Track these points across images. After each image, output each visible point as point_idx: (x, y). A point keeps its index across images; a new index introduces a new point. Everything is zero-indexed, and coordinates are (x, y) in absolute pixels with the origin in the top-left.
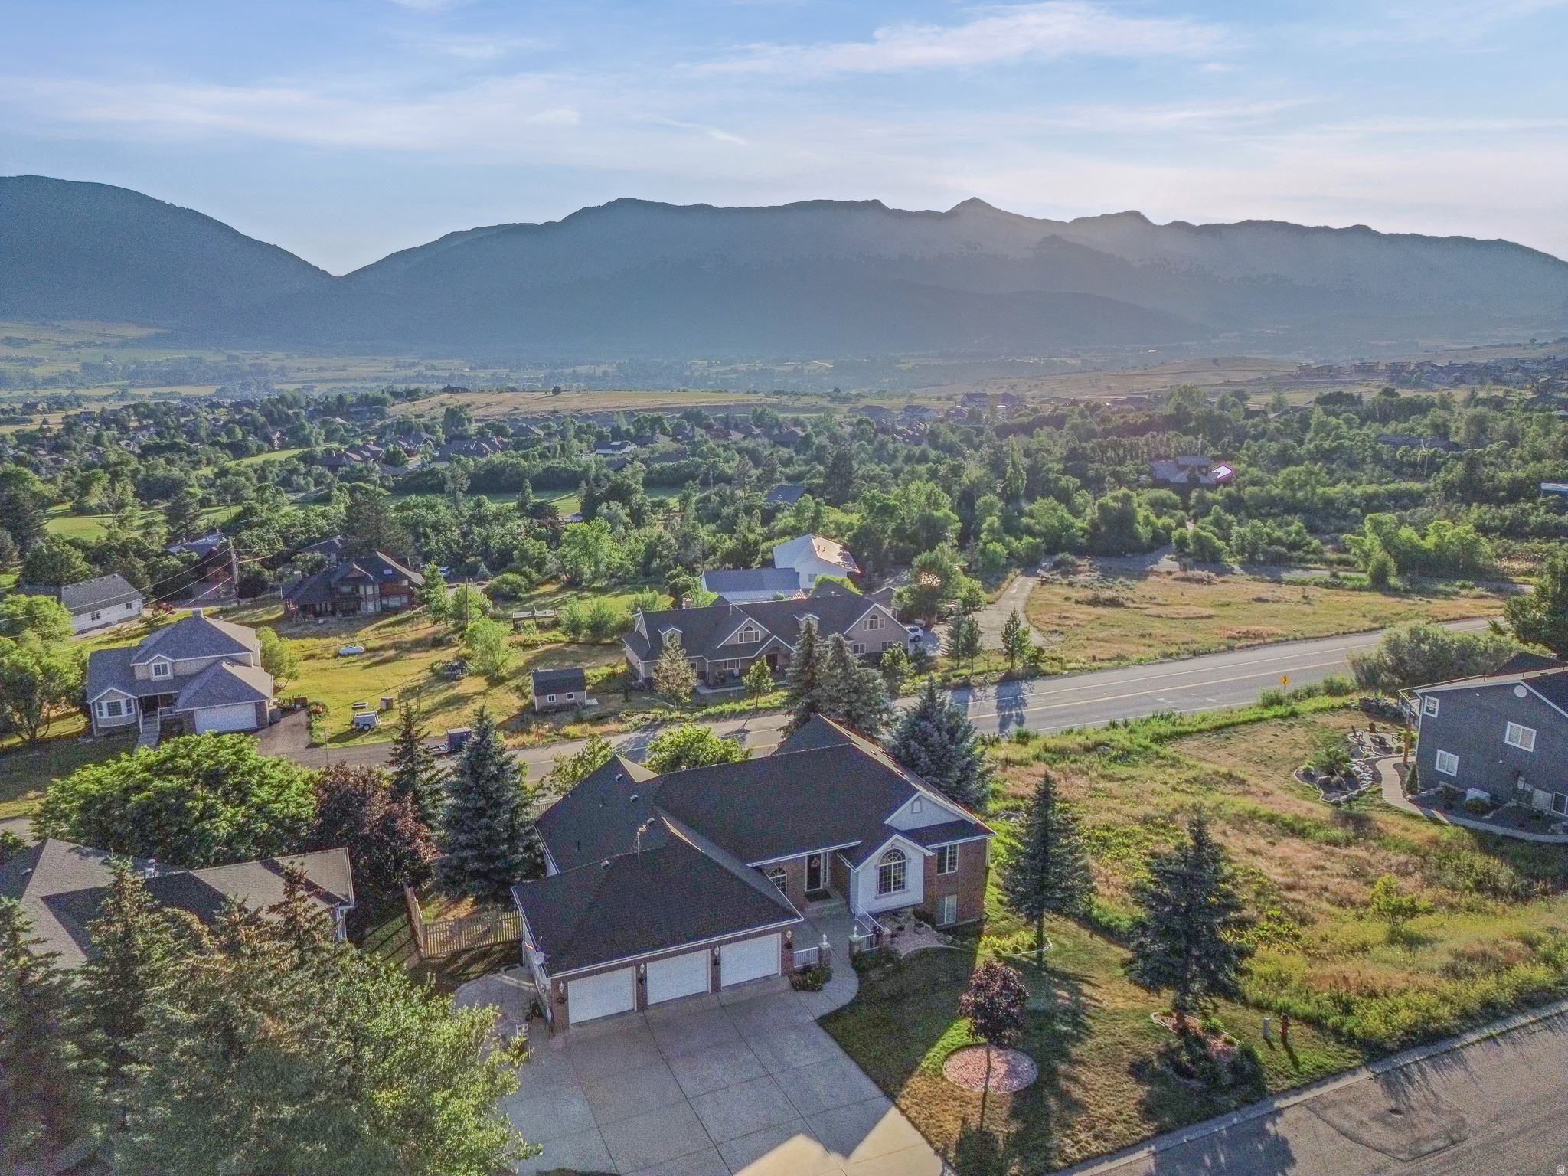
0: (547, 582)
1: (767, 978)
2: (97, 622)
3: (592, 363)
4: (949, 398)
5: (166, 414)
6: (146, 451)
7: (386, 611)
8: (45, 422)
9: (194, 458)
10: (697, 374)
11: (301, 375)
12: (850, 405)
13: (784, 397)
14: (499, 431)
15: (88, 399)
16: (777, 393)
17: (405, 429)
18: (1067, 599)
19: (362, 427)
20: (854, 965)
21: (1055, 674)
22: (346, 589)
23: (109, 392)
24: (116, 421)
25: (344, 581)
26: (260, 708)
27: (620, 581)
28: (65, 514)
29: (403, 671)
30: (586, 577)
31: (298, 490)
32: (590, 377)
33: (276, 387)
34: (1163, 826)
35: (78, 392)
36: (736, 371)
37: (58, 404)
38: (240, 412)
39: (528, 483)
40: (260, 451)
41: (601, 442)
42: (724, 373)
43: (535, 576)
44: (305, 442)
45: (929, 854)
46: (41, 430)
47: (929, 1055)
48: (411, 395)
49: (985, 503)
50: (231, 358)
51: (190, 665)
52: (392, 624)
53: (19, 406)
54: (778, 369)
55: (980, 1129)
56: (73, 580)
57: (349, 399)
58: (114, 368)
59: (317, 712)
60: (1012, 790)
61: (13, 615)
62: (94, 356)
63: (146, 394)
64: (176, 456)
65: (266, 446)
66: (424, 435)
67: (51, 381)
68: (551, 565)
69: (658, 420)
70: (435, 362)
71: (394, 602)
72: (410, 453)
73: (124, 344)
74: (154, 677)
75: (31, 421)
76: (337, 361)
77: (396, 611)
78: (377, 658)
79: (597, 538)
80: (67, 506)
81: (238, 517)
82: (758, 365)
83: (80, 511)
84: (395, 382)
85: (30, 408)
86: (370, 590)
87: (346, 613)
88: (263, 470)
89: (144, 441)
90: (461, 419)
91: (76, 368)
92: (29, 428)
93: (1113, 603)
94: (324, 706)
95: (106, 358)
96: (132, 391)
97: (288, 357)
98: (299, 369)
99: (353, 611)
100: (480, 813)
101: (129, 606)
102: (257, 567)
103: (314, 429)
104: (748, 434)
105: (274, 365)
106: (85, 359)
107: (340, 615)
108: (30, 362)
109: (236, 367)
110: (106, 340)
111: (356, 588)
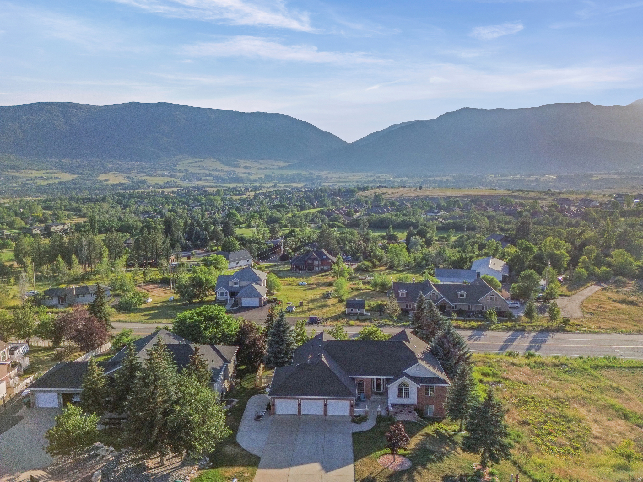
0: (383, 266)
1: (344, 416)
2: (238, 265)
3: (443, 176)
4: (610, 195)
5: (284, 194)
6: (275, 207)
7: (322, 271)
8: (249, 195)
9: (288, 210)
10: (488, 181)
11: (332, 180)
12: (554, 197)
13: (521, 193)
14: (392, 204)
15: (264, 187)
16: (518, 190)
17: (358, 203)
18: (610, 298)
19: (345, 201)
20: (377, 419)
21: (571, 331)
22: (310, 262)
23: (271, 185)
24: (269, 196)
25: (310, 259)
26: (260, 300)
27: (408, 268)
28: (245, 228)
29: (314, 293)
30: (396, 265)
31: (316, 224)
32: (440, 181)
33: (323, 184)
34: (562, 403)
35: (262, 185)
36: (507, 180)
37: (255, 188)
38: (307, 194)
39: (391, 226)
40: (309, 208)
41: (431, 210)
42: (501, 180)
43: (377, 263)
44: (325, 205)
45: (420, 387)
46: (247, 198)
47: (377, 452)
48: (365, 189)
49: (588, 249)
51: (244, 283)
52: (321, 276)
53: (243, 189)
54: (527, 179)
55: (373, 478)
56: (235, 250)
57: (343, 190)
58: (274, 177)
59: (278, 304)
60: (503, 375)
61: (212, 261)
62: (268, 172)
63: (282, 186)
64: (282, 209)
65: (311, 206)
66: (365, 205)
67: (255, 181)
68: (385, 259)
69: (457, 202)
70: (380, 175)
71: (325, 268)
72: (356, 212)
73: (279, 168)
74: (234, 286)
75: (245, 195)
76: (345, 175)
77: (326, 271)
78: (310, 287)
79: (401, 251)
80: (246, 225)
81: (289, 233)
82: (518, 177)
83: (249, 226)
84: (364, 183)
85: (247, 190)
86: (317, 263)
87: (309, 270)
88: (307, 216)
89: (275, 203)
90: (380, 199)
91: (263, 176)
92: (245, 197)
93: (633, 303)
94: (282, 302)
95: (273, 173)
96: (278, 185)
97: (330, 173)
98: (332, 178)
99: (311, 270)
100: (277, 342)
101: (248, 260)
102: (290, 251)
103: (328, 201)
104: (496, 209)
105: (324, 176)
106: (266, 173)
107: (307, 270)
108: (250, 174)
109: (312, 177)
110: (273, 167)
111: (313, 262)
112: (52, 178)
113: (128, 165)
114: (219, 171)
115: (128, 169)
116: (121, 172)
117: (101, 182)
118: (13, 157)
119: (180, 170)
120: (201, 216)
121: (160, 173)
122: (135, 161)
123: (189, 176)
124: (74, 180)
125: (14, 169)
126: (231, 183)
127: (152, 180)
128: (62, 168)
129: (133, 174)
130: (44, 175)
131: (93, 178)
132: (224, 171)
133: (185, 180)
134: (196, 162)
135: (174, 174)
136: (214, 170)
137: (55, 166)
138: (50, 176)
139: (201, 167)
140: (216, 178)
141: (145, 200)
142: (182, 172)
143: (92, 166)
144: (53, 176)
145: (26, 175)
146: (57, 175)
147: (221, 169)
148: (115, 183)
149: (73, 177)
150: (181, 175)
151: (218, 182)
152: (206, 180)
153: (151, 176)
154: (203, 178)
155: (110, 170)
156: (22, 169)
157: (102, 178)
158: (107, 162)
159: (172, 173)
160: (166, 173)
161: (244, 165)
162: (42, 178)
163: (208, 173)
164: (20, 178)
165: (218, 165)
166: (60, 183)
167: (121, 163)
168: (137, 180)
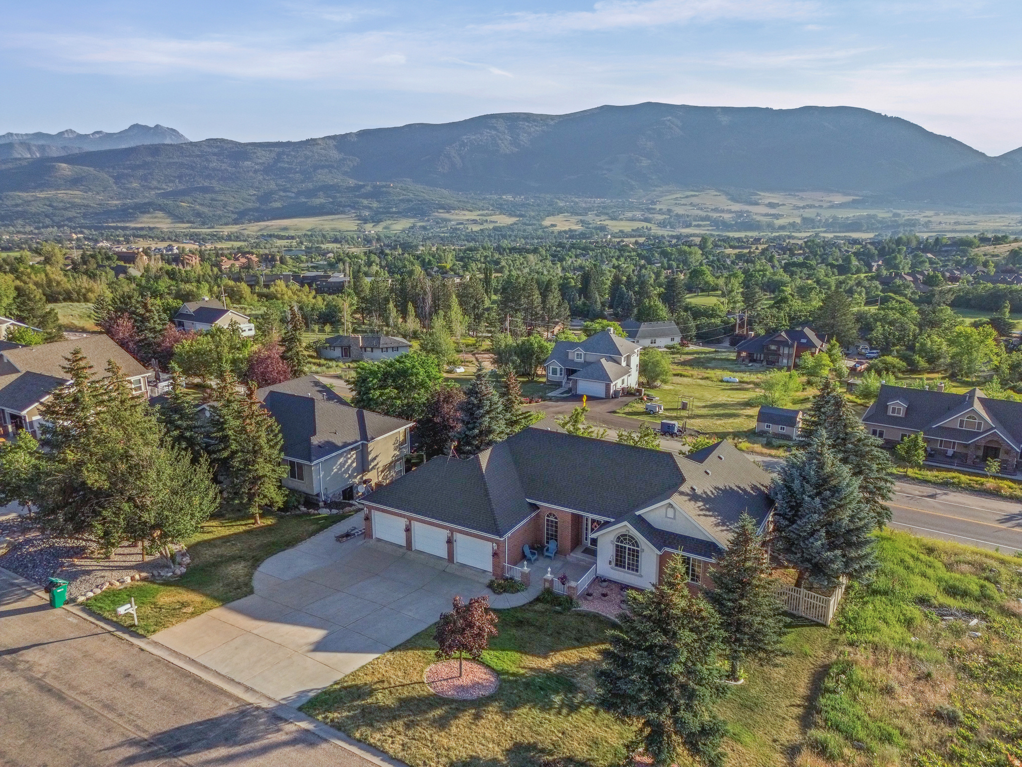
1: (479, 570)
2: (653, 345)
5: (821, 247)
8: (756, 249)
11: (938, 228)
22: (773, 347)
23: (809, 234)
24: (790, 250)
25: (774, 342)
26: (608, 387)
35: (793, 234)
38: (866, 248)
39: (1007, 304)
45: (661, 554)
46: (750, 252)
48: (998, 241)
50: (895, 215)
58: (820, 221)
62: (810, 213)
63: (829, 236)
73: (832, 206)
74: (576, 360)
76: (972, 218)
85: (757, 241)
86: (786, 351)
87: (769, 362)
91: (798, 220)
92: (747, 251)
95: (818, 215)
96: (822, 235)
97: (937, 214)
98: (940, 223)
99: (774, 362)
101: (673, 340)
105: (923, 220)
106: (805, 215)
107: (764, 363)
108: (777, 216)
109: (896, 221)
110: (821, 203)
111: (779, 349)
112: (486, 221)
113: (586, 202)
114: (723, 211)
115: (585, 209)
116: (574, 213)
117: (546, 227)
118: (445, 192)
119: (660, 210)
120: (653, 276)
121: (630, 215)
122: (597, 198)
123: (672, 220)
124: (512, 225)
125: (444, 208)
126: (739, 231)
127: (614, 226)
128: (501, 208)
129: (590, 217)
130: (477, 218)
131: (536, 222)
132: (730, 212)
133: (665, 227)
134: (687, 197)
135: (650, 216)
136: (715, 210)
137: (493, 205)
138: (485, 218)
139: (694, 206)
140: (716, 223)
141: (591, 253)
142: (663, 214)
143: (538, 205)
144: (489, 218)
145: (458, 217)
146: (493, 218)
147: (726, 208)
148: (563, 229)
149: (513, 220)
150: (660, 217)
151: (718, 229)
152: (698, 226)
153: (615, 219)
154: (694, 223)
155: (560, 211)
156: (454, 209)
157: (547, 222)
158: (559, 199)
159: (648, 215)
160: (638, 214)
161: (767, 201)
162: (475, 222)
163: (703, 214)
164: (450, 220)
165: (723, 202)
166: (495, 229)
167: (577, 200)
168: (594, 225)
